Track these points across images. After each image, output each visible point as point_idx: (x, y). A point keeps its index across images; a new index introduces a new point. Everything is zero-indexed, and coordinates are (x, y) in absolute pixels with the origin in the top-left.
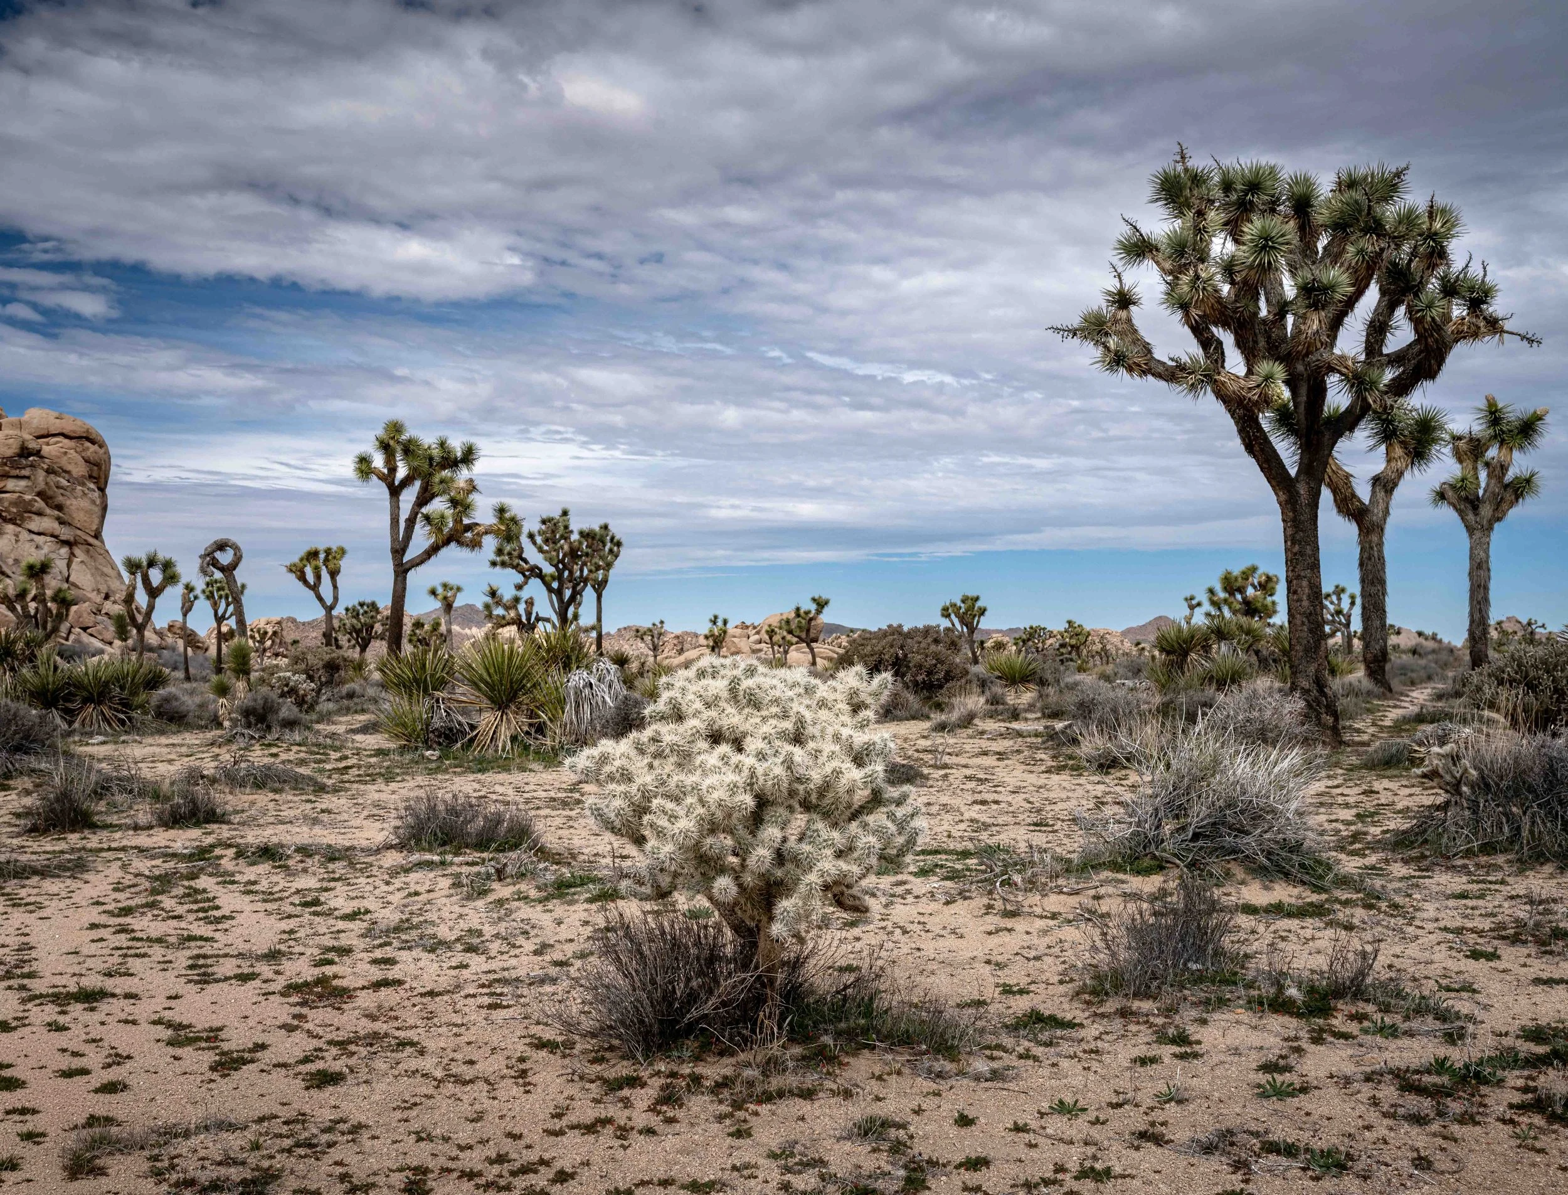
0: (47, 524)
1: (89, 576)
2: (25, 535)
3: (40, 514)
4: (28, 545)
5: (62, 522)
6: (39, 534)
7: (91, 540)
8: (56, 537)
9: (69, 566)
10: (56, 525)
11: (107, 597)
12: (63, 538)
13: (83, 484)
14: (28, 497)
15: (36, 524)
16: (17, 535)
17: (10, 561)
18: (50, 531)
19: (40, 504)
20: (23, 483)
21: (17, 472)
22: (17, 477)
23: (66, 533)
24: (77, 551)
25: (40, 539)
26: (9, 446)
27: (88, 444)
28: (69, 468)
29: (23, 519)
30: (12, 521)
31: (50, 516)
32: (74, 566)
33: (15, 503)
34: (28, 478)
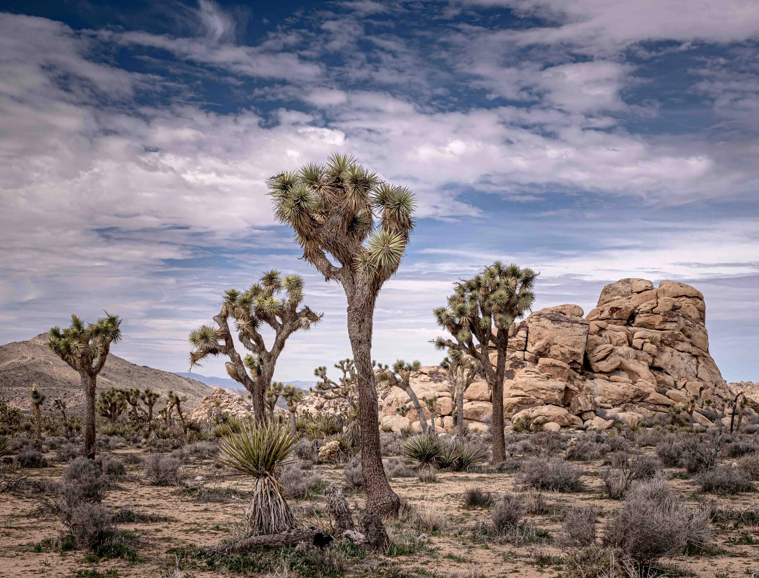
0: (686, 346)
1: (707, 374)
2: (676, 353)
3: (682, 341)
4: (677, 358)
5: (693, 345)
6: (682, 352)
7: (705, 354)
8: (690, 353)
9: (697, 367)
10: (690, 346)
11: (716, 386)
12: (694, 353)
13: (698, 323)
14: (676, 332)
15: (681, 346)
16: (672, 353)
17: (670, 367)
18: (687, 350)
19: (682, 336)
20: (674, 325)
21: (671, 319)
22: (671, 322)
23: (695, 351)
24: (700, 360)
25: (683, 355)
26: (667, 306)
27: (698, 300)
28: (690, 314)
29: (674, 344)
30: (669, 345)
31: (687, 342)
32: (699, 369)
33: (670, 336)
34: (676, 322)
